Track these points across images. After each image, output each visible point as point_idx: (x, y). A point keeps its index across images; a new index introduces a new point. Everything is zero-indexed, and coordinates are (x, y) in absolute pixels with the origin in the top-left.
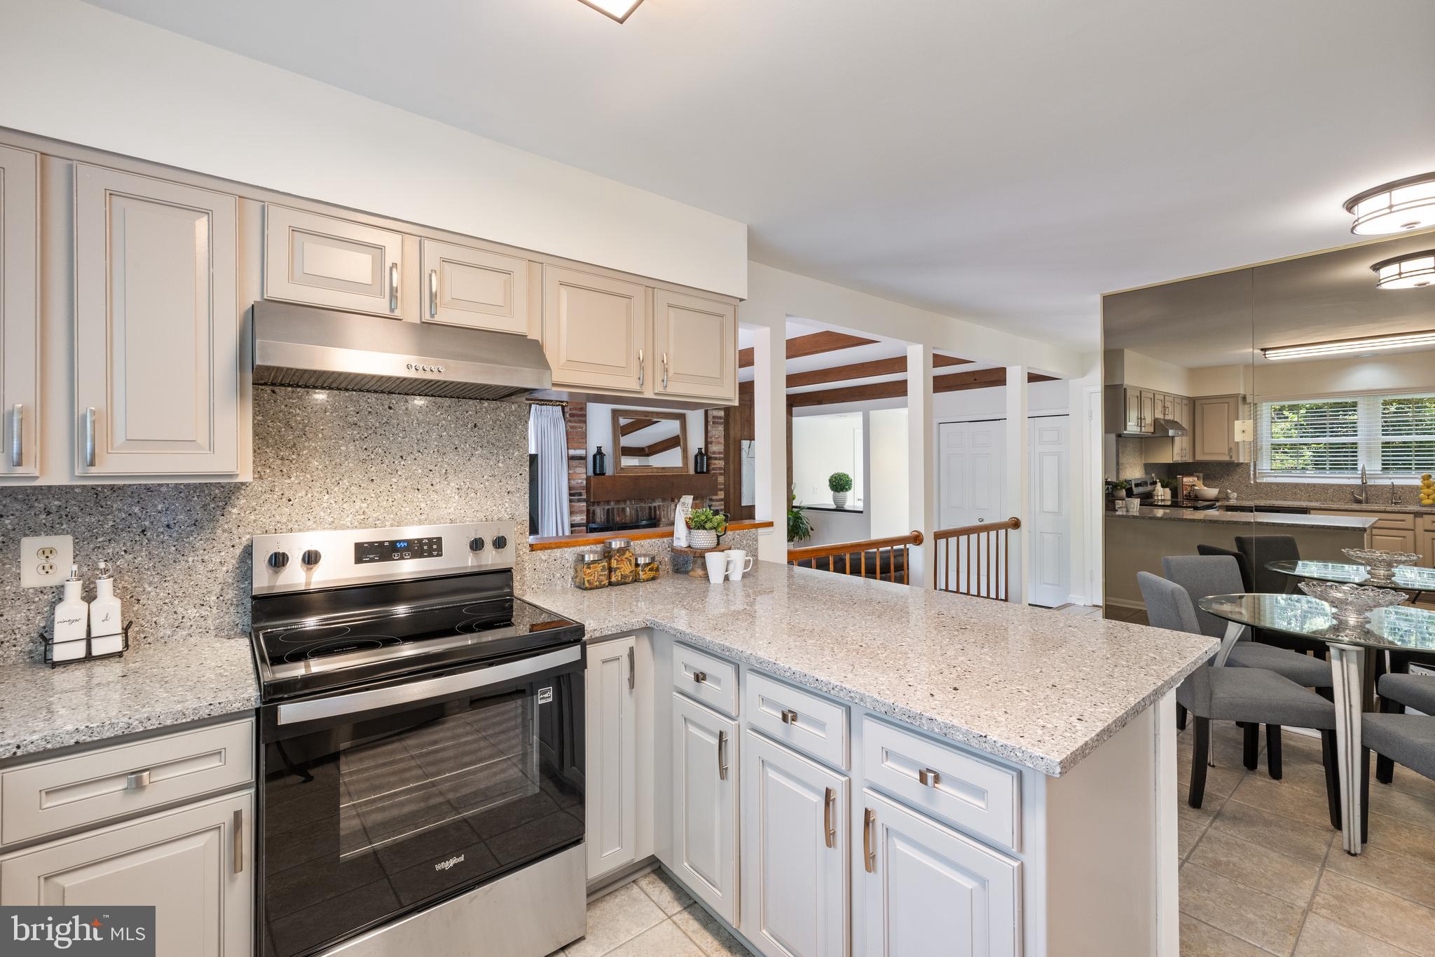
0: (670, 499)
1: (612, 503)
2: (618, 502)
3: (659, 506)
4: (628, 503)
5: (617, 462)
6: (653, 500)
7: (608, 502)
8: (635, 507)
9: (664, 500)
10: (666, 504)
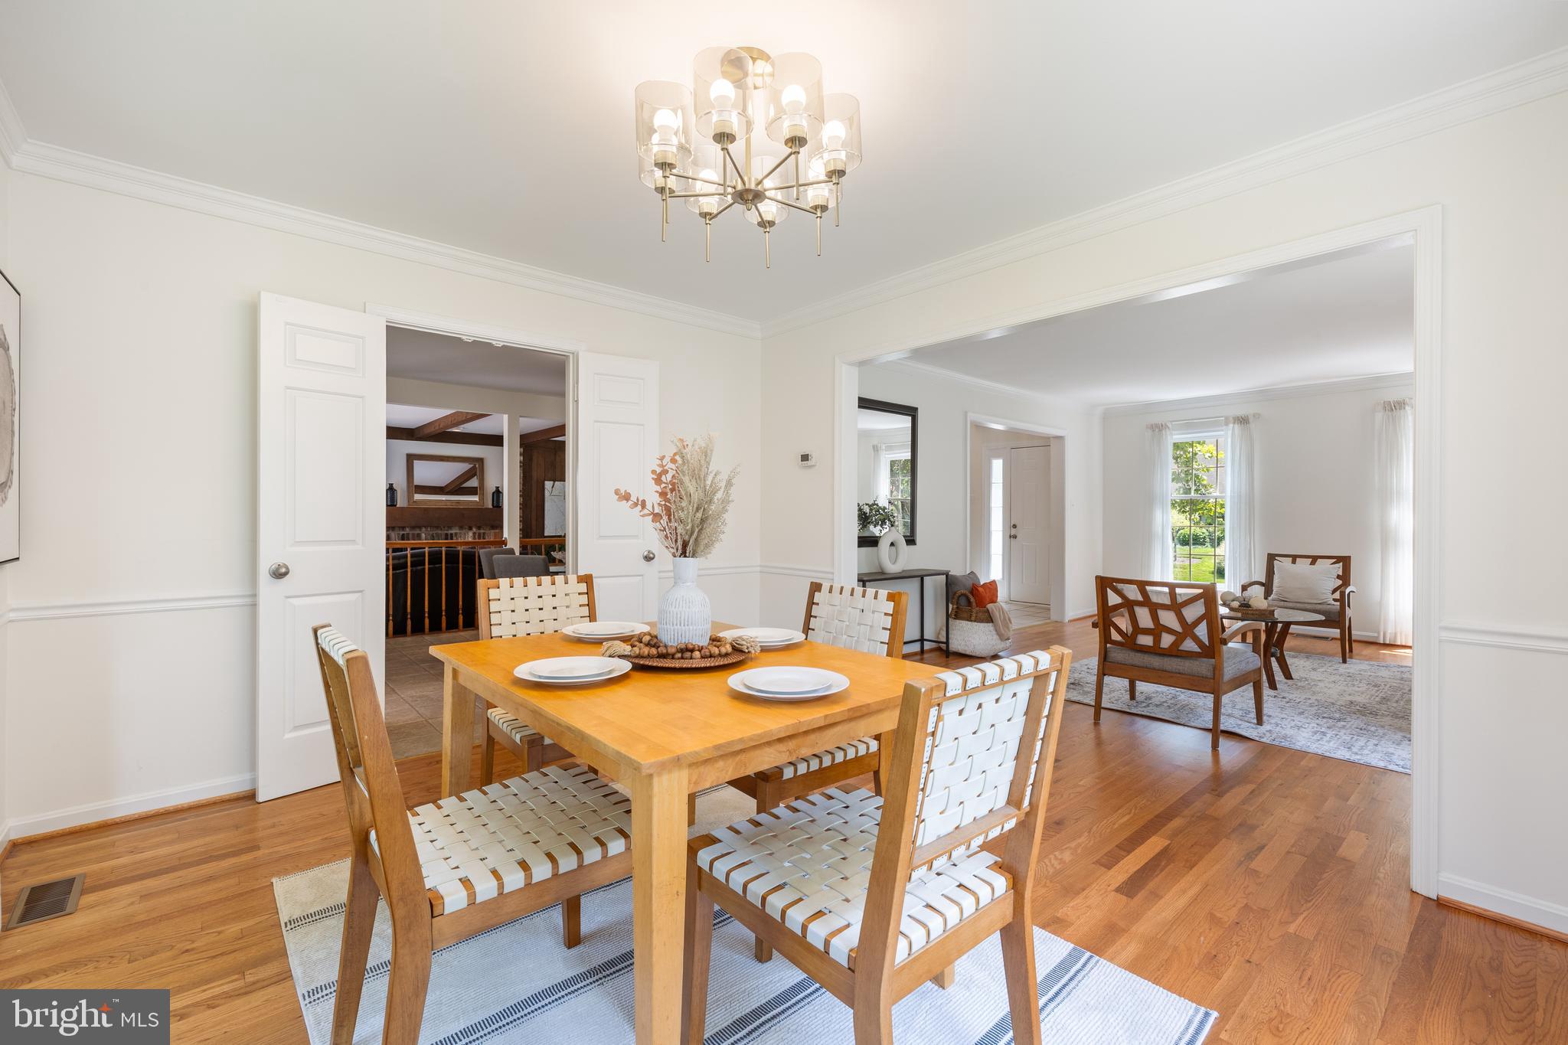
0: (467, 527)
1: (407, 529)
2: (413, 528)
3: (456, 534)
4: (424, 529)
5: (410, 497)
6: (450, 528)
7: (403, 528)
8: (431, 533)
9: (461, 528)
10: (464, 531)
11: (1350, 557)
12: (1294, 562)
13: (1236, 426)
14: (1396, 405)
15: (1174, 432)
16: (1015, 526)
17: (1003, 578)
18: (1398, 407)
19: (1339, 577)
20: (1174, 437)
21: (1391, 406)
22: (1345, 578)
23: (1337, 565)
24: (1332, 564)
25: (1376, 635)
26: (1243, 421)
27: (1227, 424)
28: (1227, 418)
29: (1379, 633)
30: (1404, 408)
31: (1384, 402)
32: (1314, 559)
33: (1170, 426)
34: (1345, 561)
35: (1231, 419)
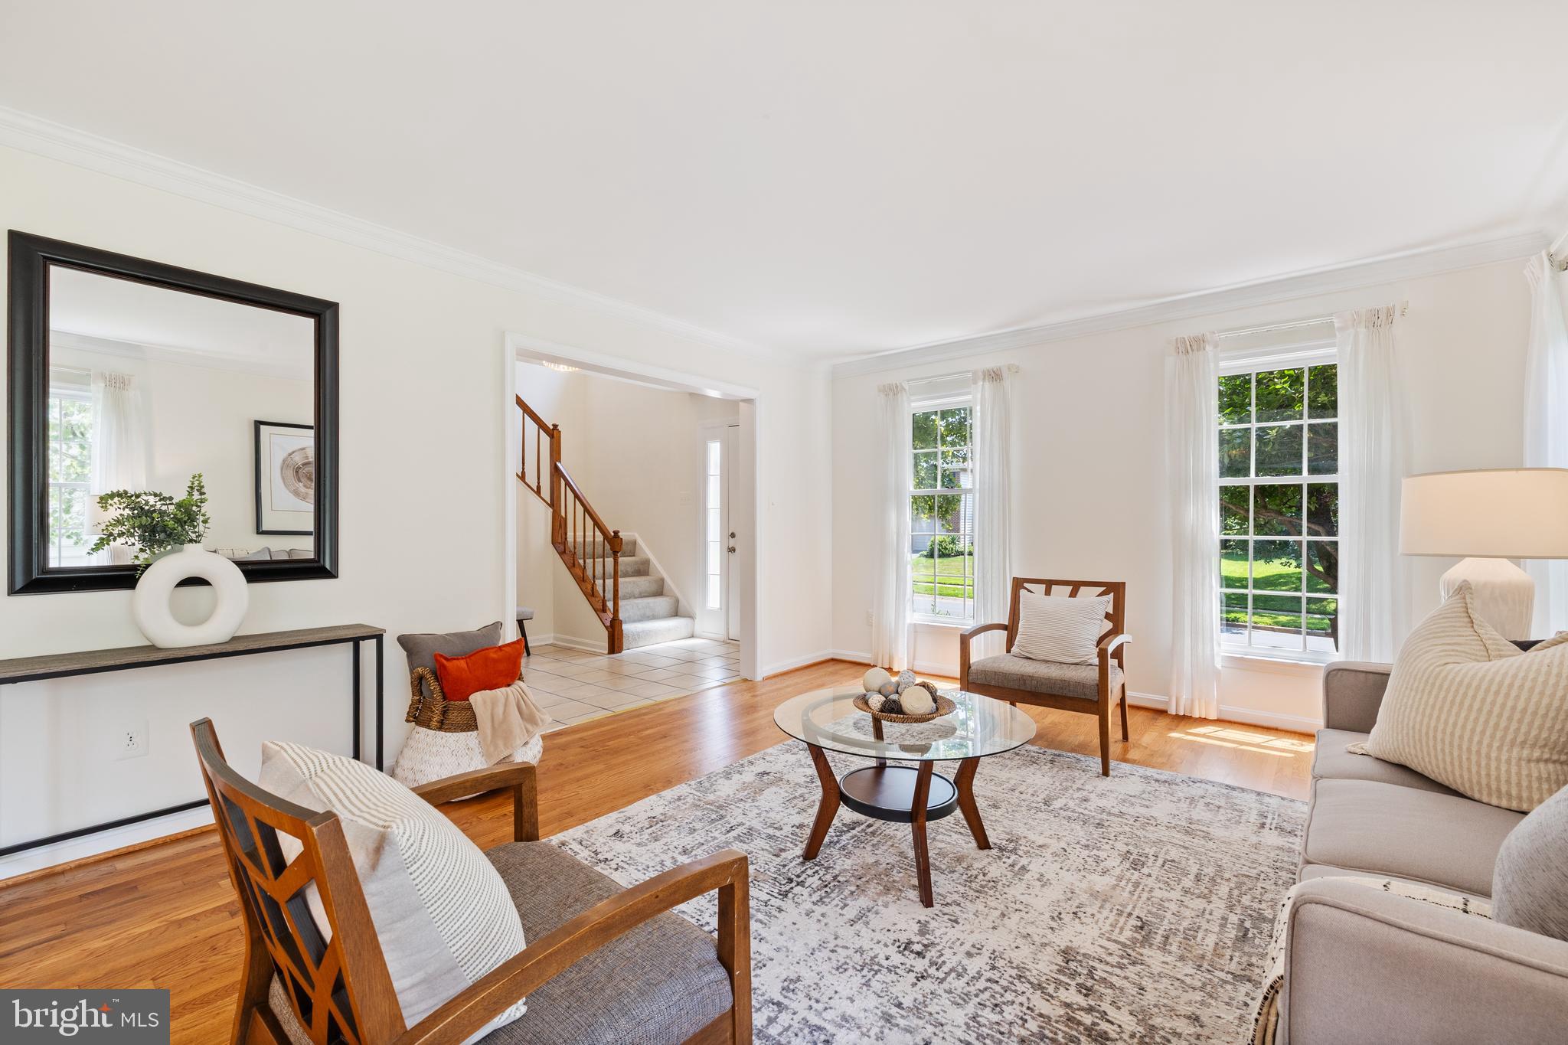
11: (1124, 584)
12: (1048, 592)
13: (987, 384)
14: (1193, 343)
15: (913, 398)
16: (733, 535)
17: (721, 609)
18: (1195, 348)
19: (1107, 616)
20: (913, 404)
21: (1186, 345)
22: (1116, 619)
23: (1105, 598)
24: (1101, 595)
25: (1165, 698)
26: (995, 376)
27: (975, 382)
28: (975, 373)
29: (1168, 694)
30: (1204, 349)
31: (1177, 339)
32: (1076, 586)
33: (907, 388)
34: (1116, 589)
35: (981, 374)
